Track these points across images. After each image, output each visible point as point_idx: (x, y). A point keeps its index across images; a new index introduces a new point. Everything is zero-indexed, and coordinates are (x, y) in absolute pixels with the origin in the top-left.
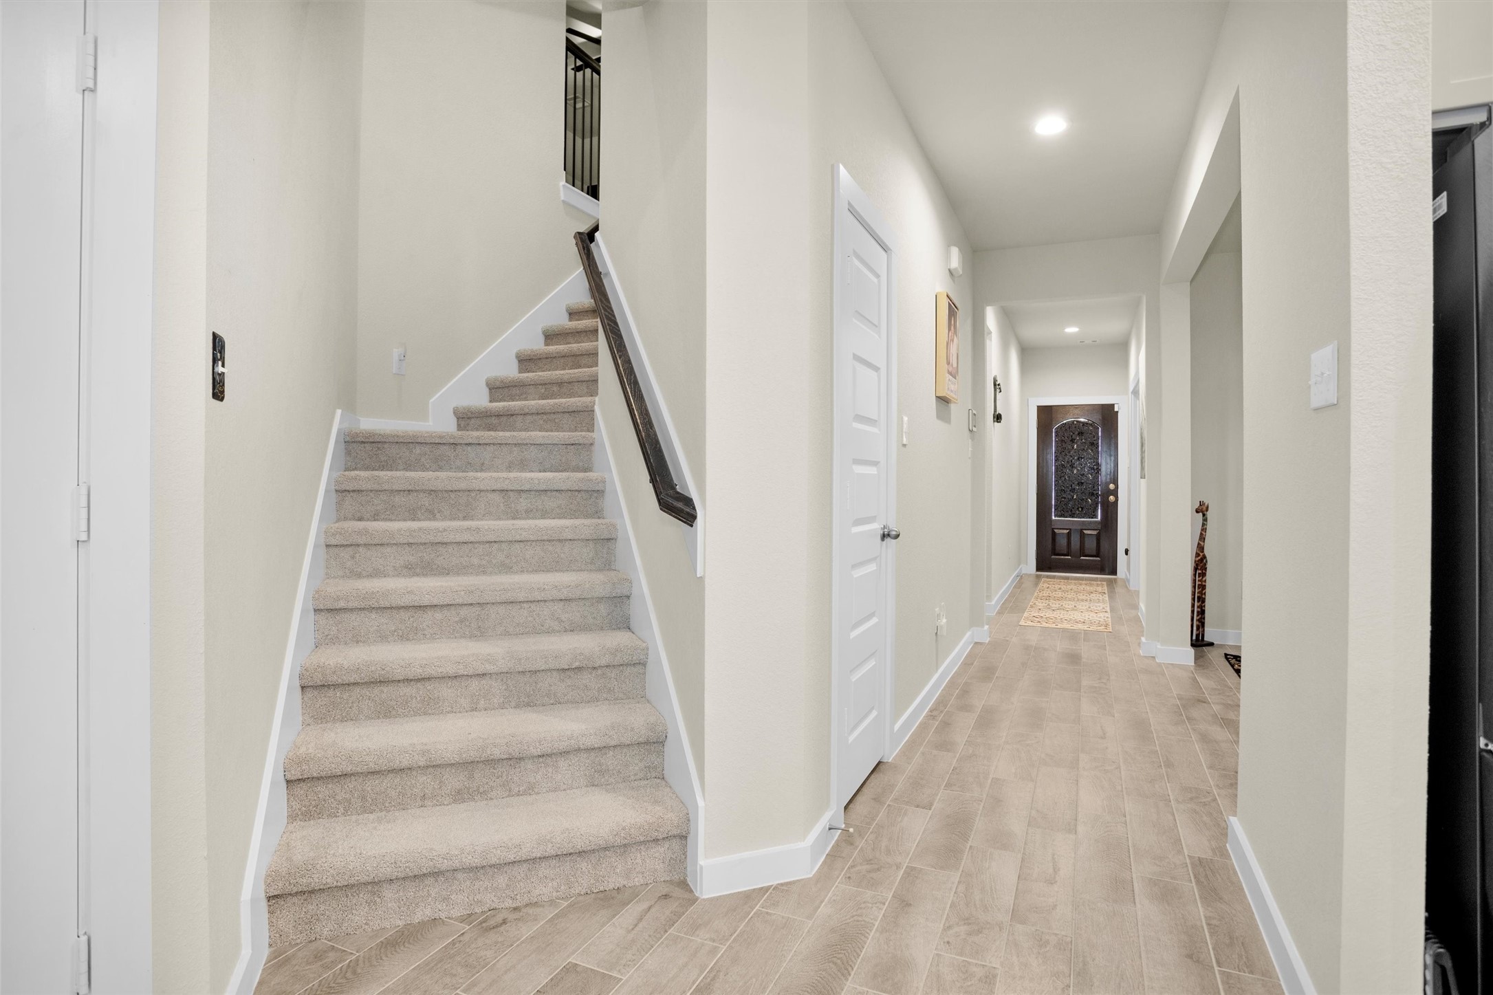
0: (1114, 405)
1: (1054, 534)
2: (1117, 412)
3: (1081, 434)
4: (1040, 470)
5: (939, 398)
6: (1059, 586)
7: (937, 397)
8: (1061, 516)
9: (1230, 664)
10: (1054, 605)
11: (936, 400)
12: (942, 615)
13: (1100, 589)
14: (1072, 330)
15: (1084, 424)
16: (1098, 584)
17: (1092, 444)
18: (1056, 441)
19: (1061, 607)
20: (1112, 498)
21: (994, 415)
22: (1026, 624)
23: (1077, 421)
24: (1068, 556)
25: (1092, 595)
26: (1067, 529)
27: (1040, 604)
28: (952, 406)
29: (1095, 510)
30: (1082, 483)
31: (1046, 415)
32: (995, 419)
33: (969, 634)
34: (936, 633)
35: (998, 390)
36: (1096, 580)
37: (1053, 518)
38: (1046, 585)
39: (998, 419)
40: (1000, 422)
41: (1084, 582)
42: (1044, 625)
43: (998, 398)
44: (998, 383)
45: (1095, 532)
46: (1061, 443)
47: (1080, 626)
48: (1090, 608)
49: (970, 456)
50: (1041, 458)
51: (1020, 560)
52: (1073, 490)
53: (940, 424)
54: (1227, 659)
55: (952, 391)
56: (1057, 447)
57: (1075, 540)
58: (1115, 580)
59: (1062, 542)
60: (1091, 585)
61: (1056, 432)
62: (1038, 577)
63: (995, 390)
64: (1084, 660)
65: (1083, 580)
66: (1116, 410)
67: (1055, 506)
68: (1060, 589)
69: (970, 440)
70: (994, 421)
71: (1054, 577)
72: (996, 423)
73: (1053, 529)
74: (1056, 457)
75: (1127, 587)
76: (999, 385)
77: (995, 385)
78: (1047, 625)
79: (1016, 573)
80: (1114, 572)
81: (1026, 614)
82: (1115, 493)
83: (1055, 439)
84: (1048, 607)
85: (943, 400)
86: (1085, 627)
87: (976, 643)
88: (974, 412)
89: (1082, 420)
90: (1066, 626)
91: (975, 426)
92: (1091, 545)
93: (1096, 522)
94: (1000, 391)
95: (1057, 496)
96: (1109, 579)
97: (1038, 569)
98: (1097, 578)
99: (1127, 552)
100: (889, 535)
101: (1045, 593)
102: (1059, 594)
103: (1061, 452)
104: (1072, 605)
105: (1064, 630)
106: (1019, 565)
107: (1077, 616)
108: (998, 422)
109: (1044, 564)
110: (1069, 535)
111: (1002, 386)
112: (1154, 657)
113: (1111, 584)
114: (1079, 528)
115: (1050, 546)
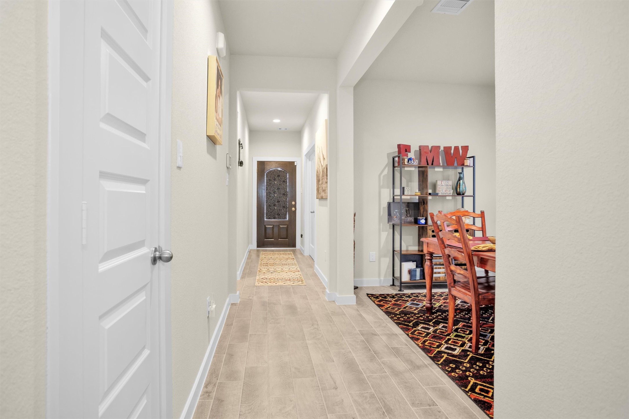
0: (294, 162)
1: (266, 228)
2: (296, 166)
3: (279, 176)
4: (259, 195)
5: (209, 137)
6: (271, 256)
7: (207, 135)
8: (269, 218)
9: (372, 301)
10: (271, 269)
11: (207, 139)
12: (212, 303)
13: (290, 256)
14: (277, 121)
15: (280, 171)
16: (288, 253)
17: (284, 181)
18: (266, 180)
19: (275, 270)
20: (293, 209)
21: (239, 161)
22: (259, 285)
23: (277, 170)
24: (273, 239)
25: (288, 261)
26: (272, 225)
27: (264, 270)
28: (218, 147)
29: (286, 214)
30: (279, 201)
31: (261, 165)
32: (239, 164)
33: (228, 300)
34: (208, 317)
35: (241, 148)
36: (286, 251)
37: (265, 219)
38: (264, 256)
39: (241, 164)
40: (242, 166)
41: (282, 253)
42: (270, 284)
43: (241, 152)
44: (241, 143)
45: (286, 226)
46: (269, 180)
47: (288, 283)
48: (289, 269)
49: (227, 184)
50: (259, 189)
51: (249, 242)
52: (275, 205)
53: (209, 157)
54: (369, 297)
55: (218, 134)
56: (267, 183)
57: (276, 230)
58: (295, 249)
59: (269, 232)
60: (286, 254)
61: (266, 175)
62: (258, 251)
63: (239, 147)
64: (299, 310)
65: (281, 251)
66: (295, 165)
67: (266, 213)
68: (271, 258)
69: (227, 174)
70: (239, 165)
71: (266, 250)
72: (240, 167)
73: (265, 225)
74: (266, 188)
75: (303, 254)
76: (241, 144)
77: (239, 144)
78: (271, 284)
79: (247, 250)
80: (294, 245)
81: (257, 277)
82: (295, 206)
83: (266, 179)
84: (268, 271)
85: (212, 140)
86: (291, 283)
87: (232, 304)
88: (230, 156)
89: (279, 169)
90: (280, 283)
91: (230, 165)
92: (284, 233)
93: (286, 221)
94: (242, 148)
95: (267, 208)
96: (292, 249)
97: (258, 246)
98: (287, 250)
99: (302, 236)
100: (160, 258)
101: (265, 261)
102: (272, 261)
103: (269, 184)
104: (280, 268)
105: (281, 287)
106: (248, 246)
107: (284, 275)
108: (241, 166)
109: (261, 243)
110: (273, 228)
111: (243, 145)
112: (334, 301)
113: (294, 252)
114: (278, 224)
115: (264, 234)
